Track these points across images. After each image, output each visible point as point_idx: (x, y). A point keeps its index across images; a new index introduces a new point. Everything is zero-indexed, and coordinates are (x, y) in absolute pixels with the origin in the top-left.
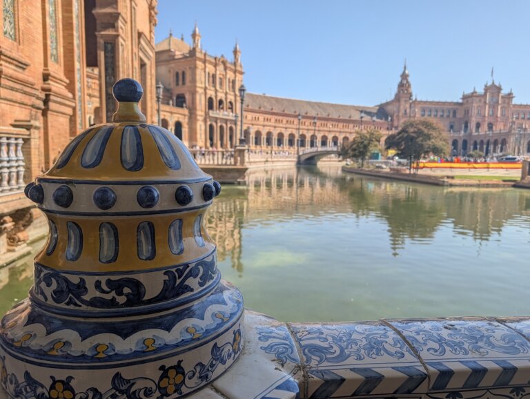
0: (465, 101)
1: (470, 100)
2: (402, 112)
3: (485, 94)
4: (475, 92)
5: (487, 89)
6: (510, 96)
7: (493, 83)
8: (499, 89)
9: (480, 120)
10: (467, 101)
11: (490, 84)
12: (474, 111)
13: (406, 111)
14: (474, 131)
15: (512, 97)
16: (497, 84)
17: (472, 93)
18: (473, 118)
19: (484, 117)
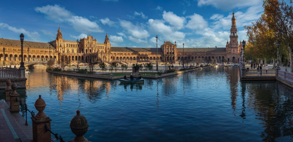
0: (81, 41)
1: (83, 41)
2: (59, 45)
3: (88, 39)
5: (88, 37)
6: (96, 40)
8: (92, 38)
10: (82, 42)
12: (85, 46)
13: (61, 45)
14: (85, 53)
17: (84, 39)
18: (85, 48)
19: (88, 48)
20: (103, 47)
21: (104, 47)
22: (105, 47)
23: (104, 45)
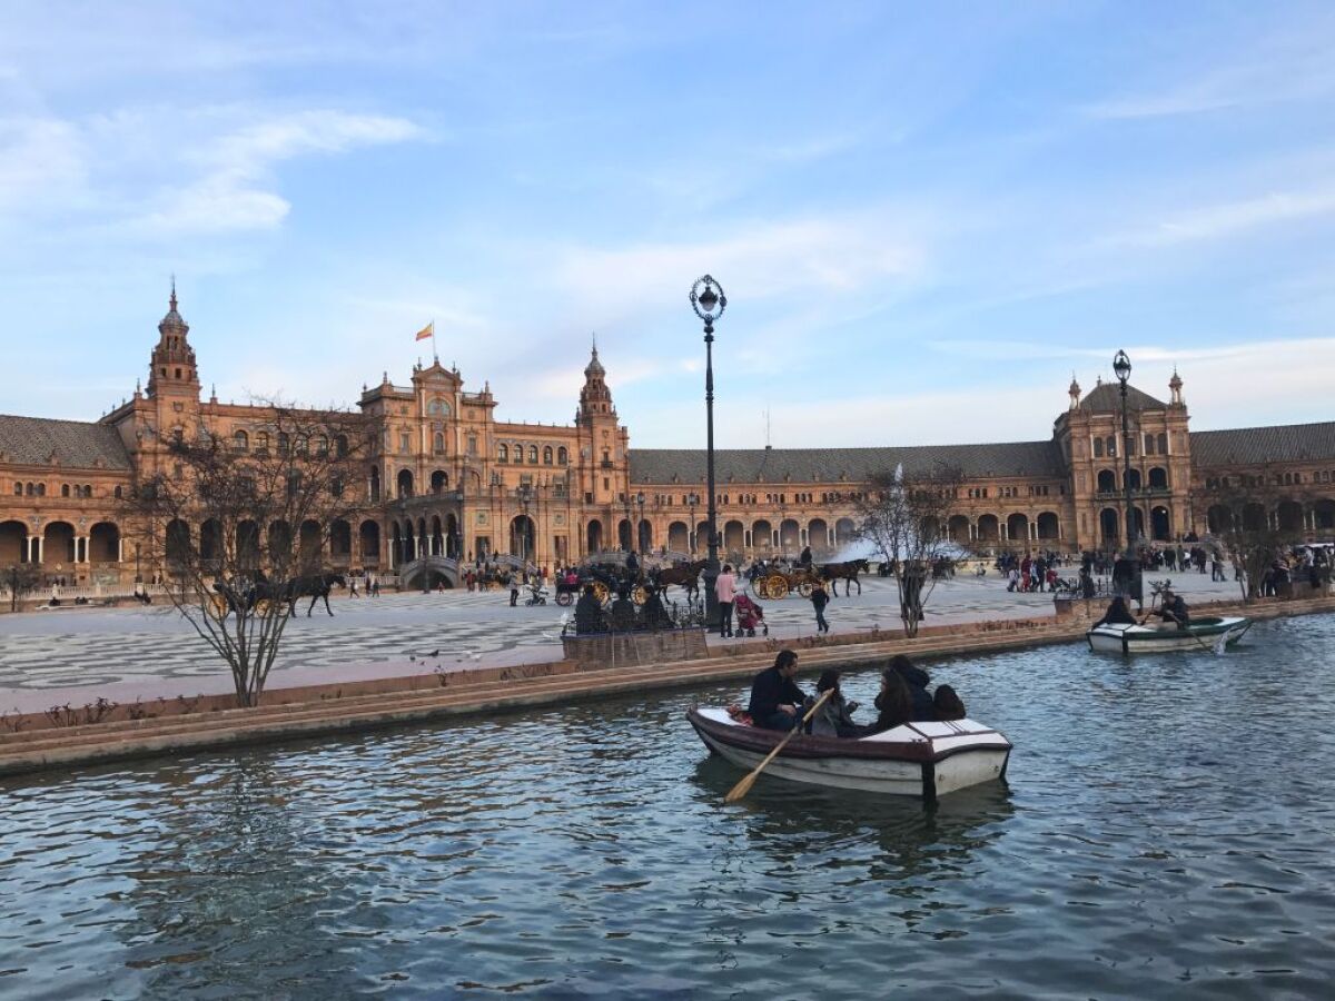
0: (368, 409)
1: (378, 408)
3: (418, 390)
4: (386, 385)
5: (420, 378)
6: (485, 402)
7: (437, 364)
8: (454, 380)
9: (410, 465)
10: (373, 412)
11: (427, 365)
12: (392, 442)
13: (179, 434)
15: (493, 405)
16: (447, 366)
17: (381, 388)
18: (388, 461)
19: (420, 456)
20: (562, 450)
21: (573, 452)
22: (582, 457)
23: (573, 441)
